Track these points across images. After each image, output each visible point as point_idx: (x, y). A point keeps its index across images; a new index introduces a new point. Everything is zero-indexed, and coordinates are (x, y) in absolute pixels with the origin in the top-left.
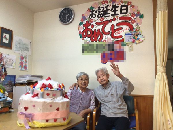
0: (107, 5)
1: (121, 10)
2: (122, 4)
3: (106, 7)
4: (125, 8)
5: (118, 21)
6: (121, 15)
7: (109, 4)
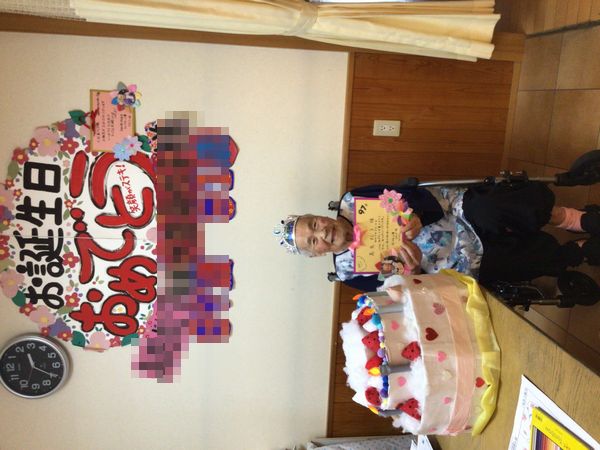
0: (13, 241)
1: (41, 186)
3: (22, 242)
4: (35, 173)
6: (65, 188)
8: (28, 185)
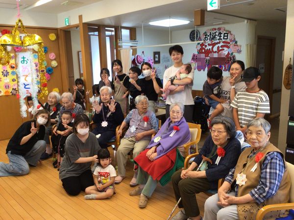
0: (215, 31)
1: (224, 36)
2: (224, 32)
3: (215, 33)
4: (226, 35)
5: (222, 44)
6: (224, 40)
7: (217, 30)
8: (224, 34)
